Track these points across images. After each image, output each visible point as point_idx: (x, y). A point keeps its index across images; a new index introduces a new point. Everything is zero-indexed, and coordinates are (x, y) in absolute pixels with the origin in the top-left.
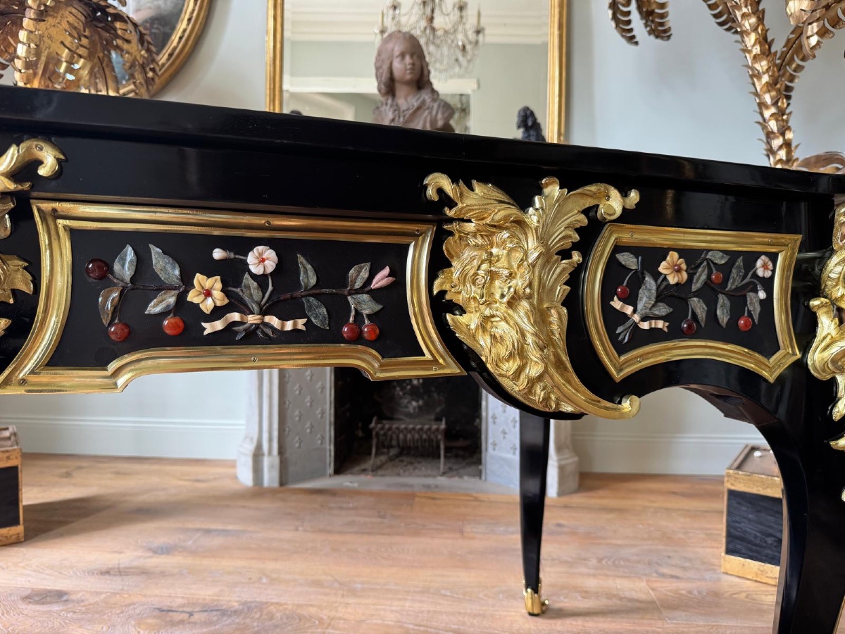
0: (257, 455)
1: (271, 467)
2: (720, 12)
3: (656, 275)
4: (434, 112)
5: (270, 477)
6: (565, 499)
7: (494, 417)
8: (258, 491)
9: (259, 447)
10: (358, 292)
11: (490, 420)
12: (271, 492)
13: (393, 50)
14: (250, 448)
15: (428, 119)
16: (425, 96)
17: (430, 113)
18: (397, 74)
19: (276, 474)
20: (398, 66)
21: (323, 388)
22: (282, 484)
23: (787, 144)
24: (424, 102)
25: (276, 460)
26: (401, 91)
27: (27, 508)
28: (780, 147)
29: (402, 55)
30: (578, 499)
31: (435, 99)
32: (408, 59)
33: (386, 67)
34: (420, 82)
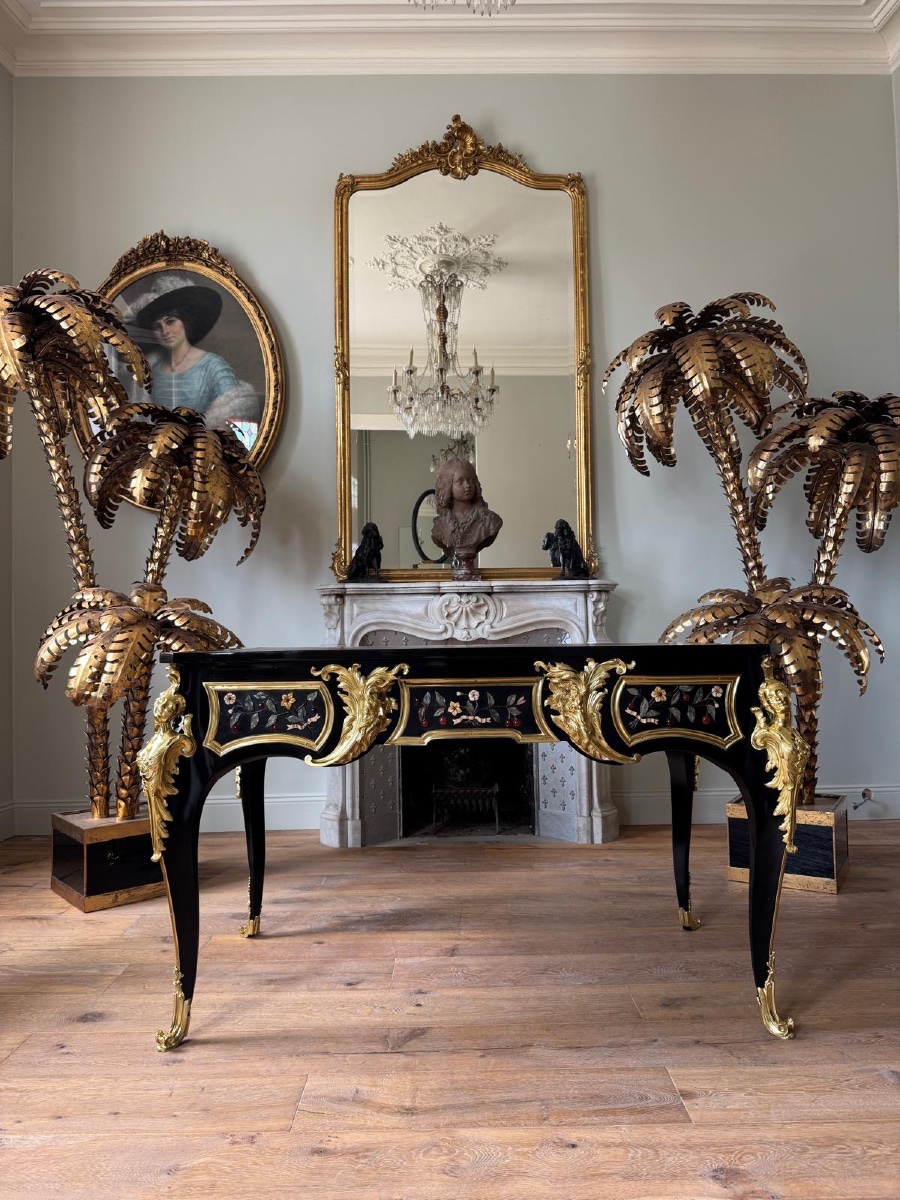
0: (343, 820)
1: (354, 830)
3: (649, 698)
4: (487, 524)
5: (353, 839)
7: (544, 778)
8: (344, 851)
9: (343, 811)
10: (513, 706)
11: (541, 782)
12: (353, 852)
13: (453, 475)
14: (334, 814)
16: (479, 510)
18: (456, 494)
19: (359, 836)
20: (456, 488)
21: (393, 758)
22: (363, 844)
23: (759, 566)
24: (478, 515)
25: (359, 823)
26: (458, 506)
28: (753, 568)
29: (461, 480)
31: (487, 512)
32: (465, 484)
33: (447, 489)
34: (475, 498)
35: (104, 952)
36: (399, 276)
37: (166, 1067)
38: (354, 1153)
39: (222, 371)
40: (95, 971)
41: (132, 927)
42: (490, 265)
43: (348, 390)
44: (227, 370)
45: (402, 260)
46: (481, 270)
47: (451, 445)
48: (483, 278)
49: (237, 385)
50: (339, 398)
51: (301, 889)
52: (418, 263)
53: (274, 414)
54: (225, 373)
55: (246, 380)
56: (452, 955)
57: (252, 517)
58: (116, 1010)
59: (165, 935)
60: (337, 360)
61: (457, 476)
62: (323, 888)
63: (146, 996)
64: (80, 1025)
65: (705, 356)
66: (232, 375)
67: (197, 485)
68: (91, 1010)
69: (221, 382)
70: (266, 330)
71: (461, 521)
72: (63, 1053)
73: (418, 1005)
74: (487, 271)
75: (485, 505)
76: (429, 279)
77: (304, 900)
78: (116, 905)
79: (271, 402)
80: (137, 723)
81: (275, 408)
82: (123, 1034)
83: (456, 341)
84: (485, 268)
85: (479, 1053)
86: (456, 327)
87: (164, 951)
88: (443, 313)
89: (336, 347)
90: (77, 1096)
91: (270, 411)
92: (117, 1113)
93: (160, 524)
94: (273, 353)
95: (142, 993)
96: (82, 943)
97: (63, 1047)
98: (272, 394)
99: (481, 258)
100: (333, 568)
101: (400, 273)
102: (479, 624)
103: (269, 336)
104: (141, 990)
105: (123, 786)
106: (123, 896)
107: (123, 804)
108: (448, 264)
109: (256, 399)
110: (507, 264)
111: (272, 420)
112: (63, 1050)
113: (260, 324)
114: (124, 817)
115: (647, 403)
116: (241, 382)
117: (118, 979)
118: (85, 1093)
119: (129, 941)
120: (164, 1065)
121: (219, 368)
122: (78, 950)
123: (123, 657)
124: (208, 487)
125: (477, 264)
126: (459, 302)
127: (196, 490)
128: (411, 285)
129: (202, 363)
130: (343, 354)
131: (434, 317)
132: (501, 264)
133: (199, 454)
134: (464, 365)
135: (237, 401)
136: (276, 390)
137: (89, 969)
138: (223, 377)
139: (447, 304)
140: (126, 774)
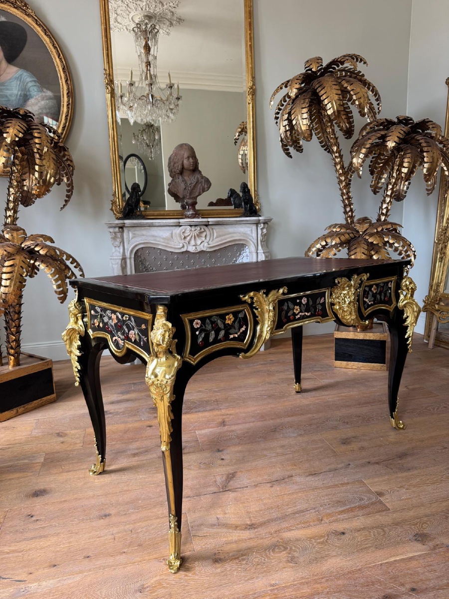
2: (322, 141)
4: (203, 185)
6: (268, 351)
8: (134, 367)
12: (139, 367)
13: (184, 154)
15: (201, 188)
16: (197, 176)
17: (202, 185)
18: (185, 166)
20: (185, 162)
23: (351, 210)
26: (186, 173)
27: (55, 383)
28: (349, 212)
29: (188, 158)
30: (272, 350)
31: (203, 177)
32: (191, 160)
33: (180, 163)
34: (195, 169)
35: (26, 447)
36: (118, 23)
37: (102, 520)
38: (235, 559)
39: (31, 81)
40: (26, 461)
41: (35, 429)
42: (174, 20)
43: (114, 98)
44: (34, 81)
45: (121, 12)
46: (168, 23)
47: (145, 127)
48: (169, 28)
49: (42, 91)
50: (109, 103)
51: (122, 393)
52: (131, 15)
53: (68, 112)
54: (33, 83)
55: (48, 89)
56: (224, 425)
57: (65, 179)
58: (53, 486)
59: (58, 432)
60: (106, 78)
61: (186, 155)
62: (134, 391)
63: (66, 474)
64: (35, 499)
65: (335, 92)
66: (38, 84)
67: (37, 161)
68: (37, 488)
69: (31, 89)
70: (59, 56)
71: (189, 183)
72: (34, 521)
73: (222, 459)
74: (171, 24)
75: (200, 172)
76: (139, 26)
77: (127, 400)
78: (18, 415)
79: (65, 104)
80: (17, 311)
81: (68, 108)
82: (65, 501)
83: (155, 67)
84: (171, 22)
85: (269, 485)
86: (155, 58)
87: (62, 443)
88: (147, 48)
89: (105, 69)
90: (58, 549)
91: (65, 110)
92: (88, 557)
93: (11, 186)
94: (64, 72)
95: (62, 472)
96: (8, 443)
97: (32, 517)
98: (66, 99)
99: (169, 16)
100: (112, 210)
101: (119, 20)
102: (202, 242)
103: (60, 59)
104: (61, 470)
105: (12, 348)
106: (21, 409)
107: (12, 358)
108: (149, 17)
109: (55, 101)
110: (183, 20)
111: (67, 116)
112: (34, 518)
113: (54, 50)
114: (14, 366)
115: (301, 117)
116: (45, 90)
117: (43, 465)
118: (62, 546)
119: (37, 438)
120: (100, 519)
121: (29, 79)
122: (9, 448)
123: (13, 276)
124: (44, 162)
125: (166, 19)
126: (156, 42)
127: (37, 165)
128: (126, 30)
129: (17, 75)
130: (109, 75)
131: (143, 51)
132: (180, 20)
133: (37, 141)
134: (162, 82)
135: (43, 103)
136: (68, 97)
137: (22, 460)
138: (32, 86)
139: (149, 42)
140: (13, 341)
